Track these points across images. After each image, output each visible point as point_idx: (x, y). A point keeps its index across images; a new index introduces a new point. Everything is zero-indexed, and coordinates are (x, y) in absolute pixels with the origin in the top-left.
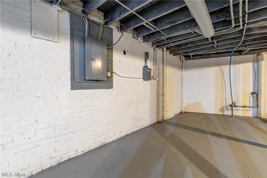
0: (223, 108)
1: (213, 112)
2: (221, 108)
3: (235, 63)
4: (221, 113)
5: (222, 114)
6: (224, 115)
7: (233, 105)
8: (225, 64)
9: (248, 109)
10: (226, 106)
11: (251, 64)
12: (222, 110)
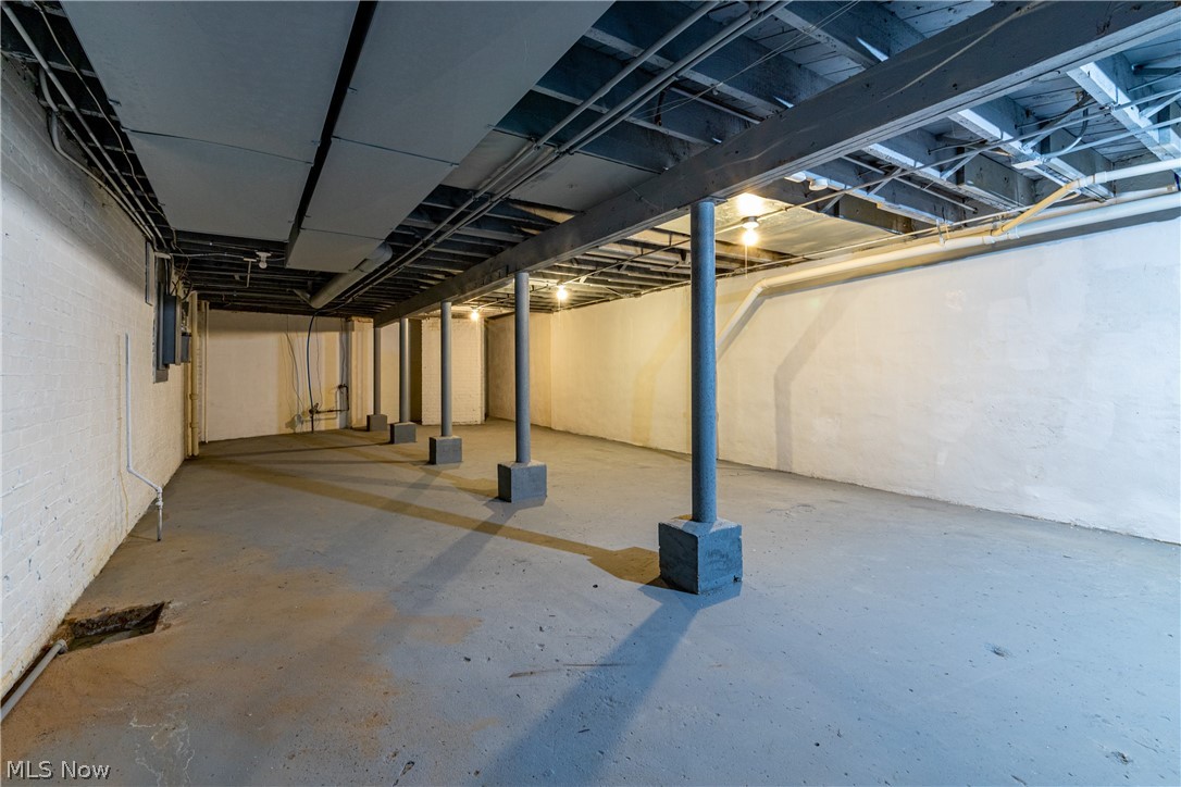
0: (293, 419)
1: (274, 432)
2: (289, 419)
3: (317, 331)
4: (289, 431)
5: (292, 431)
6: (295, 433)
7: (313, 411)
8: (298, 329)
9: (333, 415)
10: (299, 417)
11: (337, 334)
12: (291, 424)
